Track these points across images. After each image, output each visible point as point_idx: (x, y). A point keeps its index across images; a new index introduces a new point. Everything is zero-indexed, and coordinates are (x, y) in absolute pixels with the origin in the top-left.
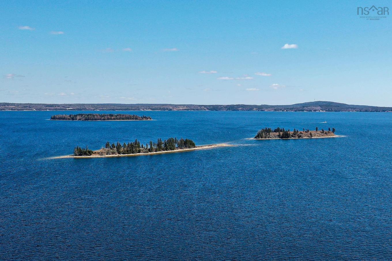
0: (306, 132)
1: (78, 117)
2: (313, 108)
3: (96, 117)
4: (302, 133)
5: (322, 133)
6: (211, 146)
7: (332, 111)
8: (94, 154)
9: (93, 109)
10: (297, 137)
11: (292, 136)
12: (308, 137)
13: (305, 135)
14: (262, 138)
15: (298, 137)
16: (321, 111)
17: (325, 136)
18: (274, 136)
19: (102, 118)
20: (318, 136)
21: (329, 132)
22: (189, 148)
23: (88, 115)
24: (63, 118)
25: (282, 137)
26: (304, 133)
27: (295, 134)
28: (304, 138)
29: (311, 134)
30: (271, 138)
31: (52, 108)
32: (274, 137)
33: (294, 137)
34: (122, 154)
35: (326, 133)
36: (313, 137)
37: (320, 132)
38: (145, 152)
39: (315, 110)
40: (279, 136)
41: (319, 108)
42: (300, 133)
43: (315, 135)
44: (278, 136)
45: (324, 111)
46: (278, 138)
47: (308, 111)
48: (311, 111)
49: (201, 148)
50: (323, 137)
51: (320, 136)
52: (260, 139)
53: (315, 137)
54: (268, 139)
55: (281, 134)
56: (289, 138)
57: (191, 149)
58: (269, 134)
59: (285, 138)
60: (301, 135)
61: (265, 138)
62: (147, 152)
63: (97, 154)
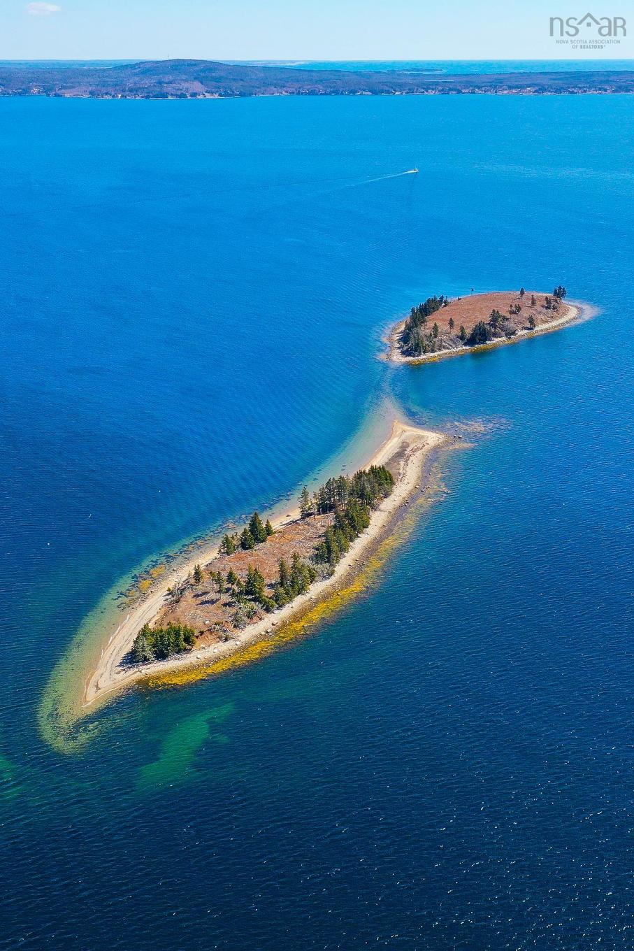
0: (514, 312)
5: (547, 308)
10: (503, 333)
11: (494, 335)
12: (526, 328)
13: (518, 325)
15: (506, 335)
17: (556, 318)
18: (449, 340)
20: (544, 322)
21: (556, 301)
25: (471, 342)
26: (511, 316)
27: (494, 326)
28: (519, 334)
29: (532, 320)
32: (452, 344)
33: (498, 337)
35: (554, 307)
36: (536, 329)
37: (543, 306)
42: (505, 320)
43: (539, 322)
44: (459, 337)
45: (216, 96)
46: (464, 347)
49: (410, 487)
50: (555, 323)
51: (547, 322)
52: (422, 357)
53: (541, 328)
54: (439, 353)
55: (468, 332)
56: (488, 342)
57: (397, 503)
58: (436, 337)
59: (478, 344)
60: (506, 324)
61: (432, 351)
62: (329, 573)
63: (209, 637)
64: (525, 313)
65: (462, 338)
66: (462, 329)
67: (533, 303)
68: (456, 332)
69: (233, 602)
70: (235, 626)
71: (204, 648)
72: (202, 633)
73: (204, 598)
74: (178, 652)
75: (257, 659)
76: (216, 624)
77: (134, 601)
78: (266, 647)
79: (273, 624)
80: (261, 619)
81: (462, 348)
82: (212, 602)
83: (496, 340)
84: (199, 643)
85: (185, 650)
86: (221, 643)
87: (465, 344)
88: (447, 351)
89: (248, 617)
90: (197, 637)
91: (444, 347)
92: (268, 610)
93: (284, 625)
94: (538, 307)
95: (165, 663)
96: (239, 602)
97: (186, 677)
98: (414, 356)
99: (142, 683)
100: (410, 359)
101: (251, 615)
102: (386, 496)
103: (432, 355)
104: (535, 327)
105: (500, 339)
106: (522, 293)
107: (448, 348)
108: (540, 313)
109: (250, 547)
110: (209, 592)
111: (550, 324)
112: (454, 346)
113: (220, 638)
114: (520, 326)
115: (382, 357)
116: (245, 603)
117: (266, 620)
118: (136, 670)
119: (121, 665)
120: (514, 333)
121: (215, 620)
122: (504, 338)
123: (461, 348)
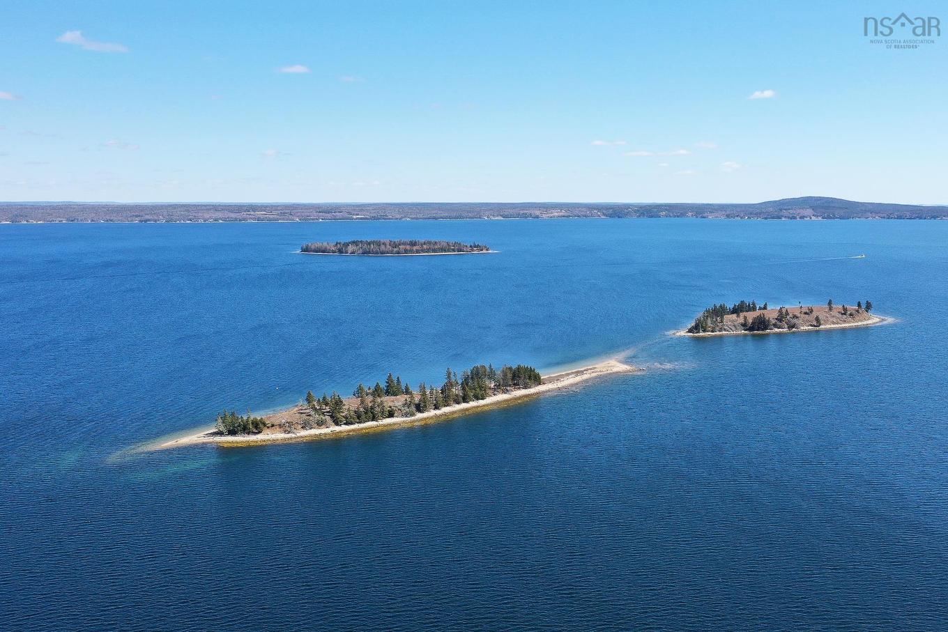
0: (806, 313)
1: (350, 248)
2: (798, 211)
3: (383, 247)
4: (797, 317)
5: (842, 314)
6: (582, 372)
7: (834, 218)
8: (268, 428)
9: (398, 216)
10: (786, 326)
11: (775, 326)
12: (811, 326)
13: (805, 322)
14: (704, 331)
15: (788, 328)
16: (813, 218)
17: (849, 322)
18: (732, 326)
19: (395, 250)
20: (834, 323)
21: (858, 311)
22: (525, 388)
23: (369, 244)
24: (323, 249)
25: (751, 329)
26: (803, 315)
27: (780, 320)
28: (802, 328)
29: (817, 319)
30: (725, 330)
31: (329, 215)
32: (733, 329)
33: (779, 328)
34: (345, 424)
35: (851, 315)
36: (822, 327)
37: (839, 312)
38: (406, 415)
39: (802, 217)
40: (744, 325)
41: (809, 212)
42: (794, 317)
43: (826, 322)
44: (742, 325)
45: (820, 218)
46: (743, 331)
47: (789, 217)
48: (795, 218)
50: (846, 325)
51: (837, 323)
52: (701, 334)
53: (826, 327)
54: (719, 333)
55: (750, 322)
56: (767, 331)
58: (721, 323)
59: (757, 330)
60: (795, 321)
61: (712, 332)
62: (413, 415)
63: (278, 429)
64: (816, 315)
66: (746, 320)
68: (740, 322)
70: (302, 427)
71: (268, 434)
72: (273, 426)
74: (247, 433)
76: (288, 423)
79: (331, 431)
80: (326, 427)
83: (777, 330)
84: (266, 431)
85: (253, 432)
86: (282, 434)
87: (746, 330)
88: (728, 332)
89: (318, 425)
92: (337, 423)
94: (833, 313)
95: (233, 437)
98: (693, 333)
101: (320, 424)
103: (710, 333)
104: (820, 325)
105: (781, 329)
108: (833, 316)
111: (839, 325)
113: (284, 431)
114: (807, 324)
116: (320, 415)
117: (330, 428)
118: (213, 438)
119: (208, 435)
120: (795, 327)
122: (785, 330)
123: (740, 332)
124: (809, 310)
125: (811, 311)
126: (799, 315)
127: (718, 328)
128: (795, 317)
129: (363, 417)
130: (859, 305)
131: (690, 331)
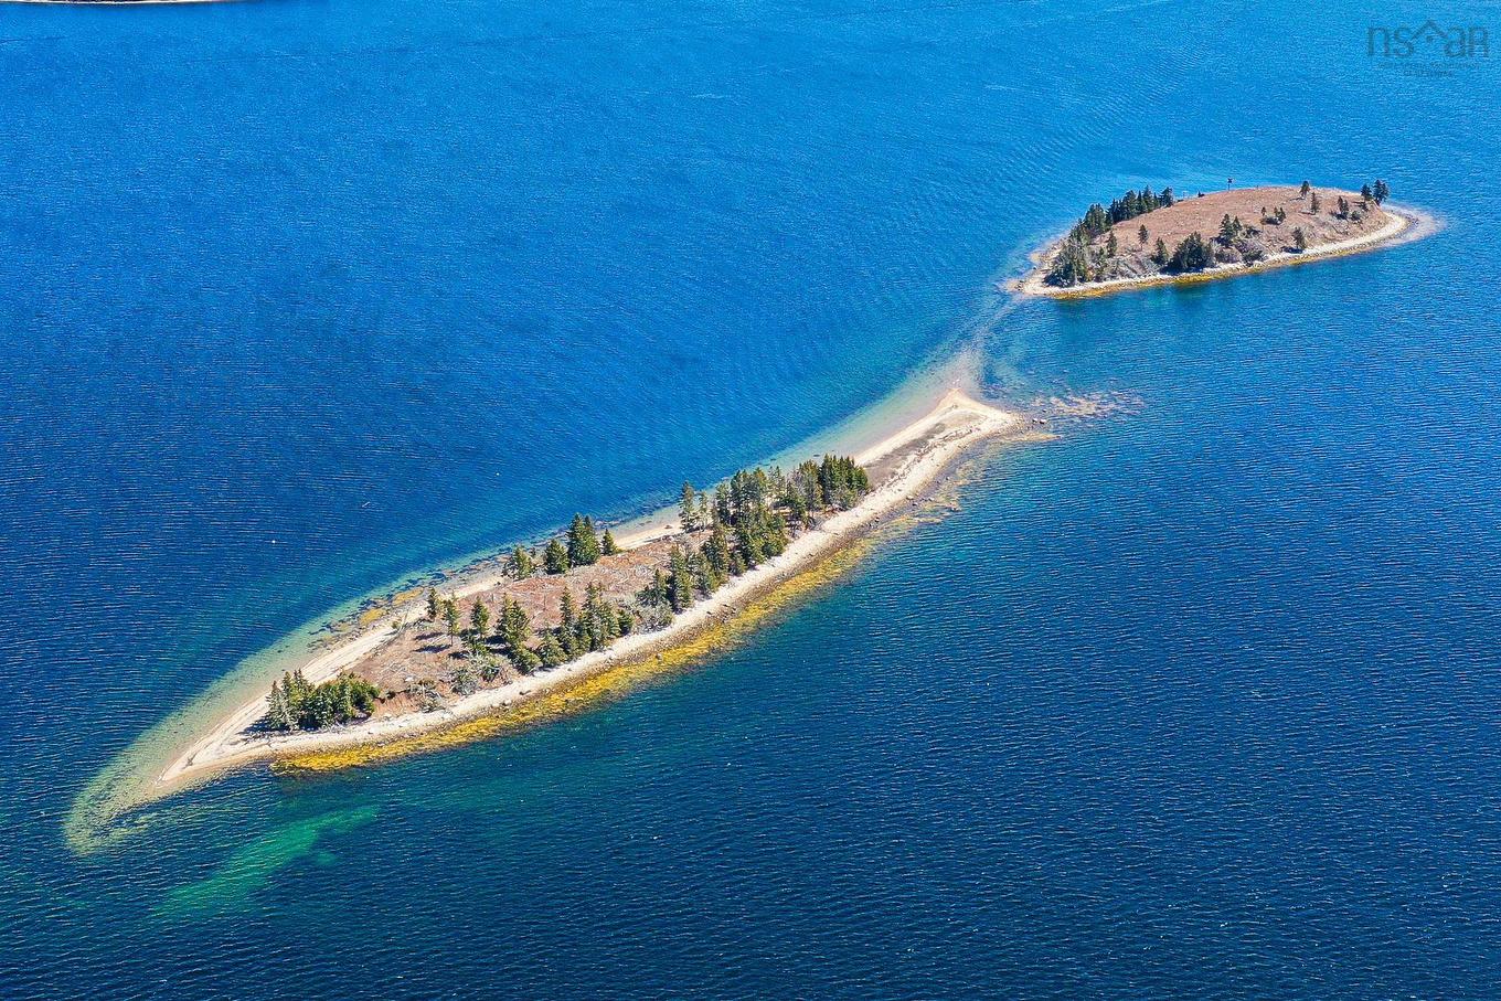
0: (1270, 221)
4: (1256, 232)
5: (1340, 217)
10: (1240, 256)
11: (1221, 257)
12: (1288, 250)
13: (1274, 243)
14: (1082, 280)
15: (1245, 259)
17: (1353, 235)
20: (1326, 240)
21: (1364, 206)
25: (1174, 267)
26: (1266, 227)
27: (1227, 242)
28: (1271, 258)
29: (1298, 236)
32: (1138, 269)
33: (1227, 262)
34: (541, 668)
35: (1355, 217)
36: (1307, 251)
37: (1332, 214)
38: (653, 624)
42: (1250, 233)
43: (1314, 240)
44: (1152, 259)
46: (1159, 276)
49: (900, 496)
50: (1348, 243)
51: (1333, 240)
52: (1078, 288)
53: (1315, 250)
54: (1110, 282)
55: (1171, 251)
56: (1206, 269)
57: (857, 522)
58: (1111, 255)
59: (1187, 271)
60: (1252, 240)
61: (1098, 279)
62: (666, 623)
63: (404, 702)
64: (1291, 224)
65: (1158, 260)
66: (1160, 244)
67: (1315, 208)
68: (1150, 249)
69: (464, 652)
70: (455, 690)
71: (388, 719)
72: (392, 695)
73: (429, 642)
74: (344, 721)
75: (459, 744)
76: (420, 684)
77: (338, 638)
78: (487, 727)
79: (521, 693)
80: (506, 683)
81: (1156, 277)
82: (437, 649)
83: (1224, 267)
84: (381, 710)
85: (354, 718)
86: (420, 714)
87: (1163, 271)
88: (1127, 280)
89: (485, 678)
90: (383, 701)
91: (1122, 274)
92: (523, 669)
93: (542, 694)
94: (1323, 216)
95: (315, 736)
96: (474, 653)
97: (332, 759)
98: (1061, 286)
99: (261, 762)
100: (1055, 289)
101: (489, 675)
102: (844, 508)
103: (1096, 285)
104: (1304, 247)
105: (1230, 265)
106: (1305, 189)
107: (1128, 276)
108: (1323, 224)
109: (559, 571)
110: (441, 634)
111: (1338, 243)
112: (1140, 272)
113: (422, 705)
114: (1278, 246)
115: (1010, 285)
116: (484, 654)
117: (515, 684)
118: (264, 741)
119: (246, 731)
120: (1258, 256)
121: (421, 677)
122: (1240, 265)
123: (1152, 277)
124: (1276, 212)
125: (1282, 216)
126: (1258, 226)
127: (1107, 271)
128: (1252, 231)
129: (574, 646)
130: (1365, 192)
131: (1051, 280)
